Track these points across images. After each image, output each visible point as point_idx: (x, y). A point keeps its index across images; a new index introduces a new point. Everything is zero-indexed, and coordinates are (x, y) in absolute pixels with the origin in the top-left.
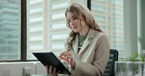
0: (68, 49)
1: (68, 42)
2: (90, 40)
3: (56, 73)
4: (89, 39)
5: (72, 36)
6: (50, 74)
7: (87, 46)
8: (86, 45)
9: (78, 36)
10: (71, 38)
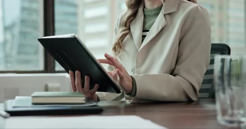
0: (122, 33)
1: (123, 20)
2: (167, 16)
3: (90, 89)
4: (164, 15)
5: (132, 6)
6: (77, 91)
7: (160, 29)
8: (158, 27)
9: (143, 10)
10: (130, 13)
